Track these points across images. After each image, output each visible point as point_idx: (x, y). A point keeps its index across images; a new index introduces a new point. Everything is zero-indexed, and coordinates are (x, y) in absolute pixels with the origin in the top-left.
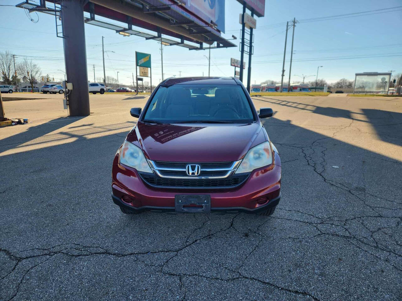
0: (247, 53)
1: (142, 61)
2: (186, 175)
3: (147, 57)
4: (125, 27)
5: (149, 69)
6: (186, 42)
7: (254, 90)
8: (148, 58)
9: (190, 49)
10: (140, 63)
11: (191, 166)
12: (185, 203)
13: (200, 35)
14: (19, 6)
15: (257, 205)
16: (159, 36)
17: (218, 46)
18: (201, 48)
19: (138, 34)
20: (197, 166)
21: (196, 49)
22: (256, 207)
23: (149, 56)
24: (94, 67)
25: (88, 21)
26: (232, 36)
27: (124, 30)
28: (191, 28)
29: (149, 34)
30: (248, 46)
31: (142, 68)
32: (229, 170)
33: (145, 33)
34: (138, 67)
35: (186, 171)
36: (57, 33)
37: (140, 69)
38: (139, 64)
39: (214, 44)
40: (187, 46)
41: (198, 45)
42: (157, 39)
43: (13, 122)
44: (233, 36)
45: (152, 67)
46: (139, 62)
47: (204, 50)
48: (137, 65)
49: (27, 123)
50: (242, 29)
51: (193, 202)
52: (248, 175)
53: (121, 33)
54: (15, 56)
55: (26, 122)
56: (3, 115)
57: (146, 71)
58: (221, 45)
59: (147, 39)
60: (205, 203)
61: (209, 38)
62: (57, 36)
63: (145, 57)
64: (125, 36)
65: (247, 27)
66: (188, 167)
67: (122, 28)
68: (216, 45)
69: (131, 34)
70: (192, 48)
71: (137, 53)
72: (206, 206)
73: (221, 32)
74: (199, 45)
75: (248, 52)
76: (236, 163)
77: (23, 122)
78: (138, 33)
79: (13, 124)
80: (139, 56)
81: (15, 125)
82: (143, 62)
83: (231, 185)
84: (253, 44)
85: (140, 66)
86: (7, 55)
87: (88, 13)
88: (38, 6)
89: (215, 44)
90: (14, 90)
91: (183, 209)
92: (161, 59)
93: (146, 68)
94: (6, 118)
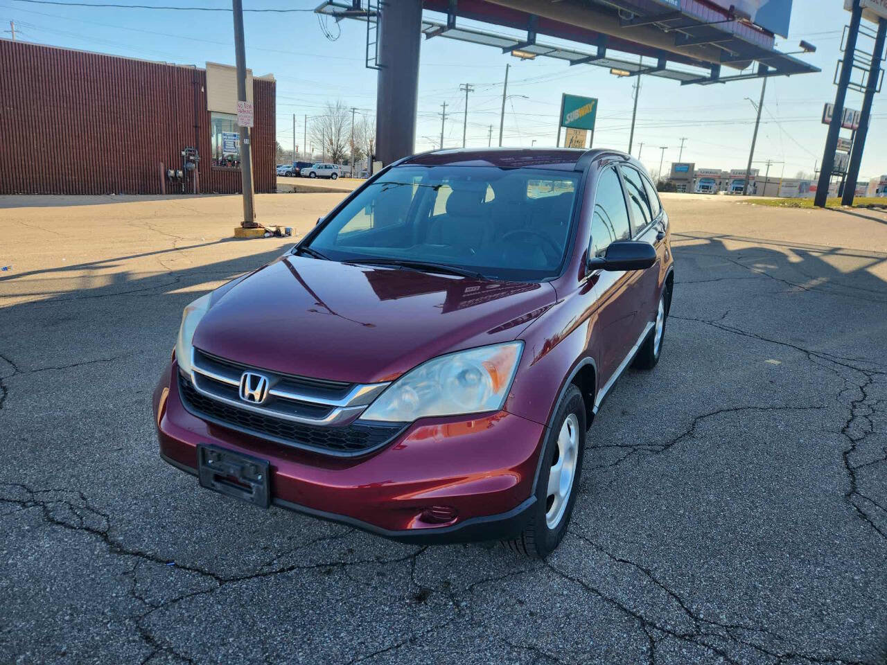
0: (859, 88)
1: (576, 115)
2: (237, 398)
3: (587, 106)
4: (520, 39)
5: (589, 133)
6: (671, 65)
7: (884, 192)
8: (591, 108)
9: (684, 83)
10: (569, 120)
11: (252, 376)
12: (219, 470)
13: (704, 45)
14: (319, 11)
15: (414, 524)
16: (601, 55)
17: (763, 72)
18: (715, 78)
19: (552, 52)
20: (263, 378)
21: (701, 80)
22: (408, 528)
23: (593, 103)
24: (491, 131)
25: (443, 32)
26: (799, 43)
27: (520, 45)
28: (677, 30)
29: (576, 50)
30: (866, 70)
31: (572, 131)
32: (337, 407)
33: (567, 51)
34: (564, 130)
35: (239, 387)
36: (367, 60)
37: (567, 133)
38: (567, 123)
39: (751, 67)
40: (673, 75)
41: (706, 72)
42: (596, 62)
43: (267, 231)
44: (803, 44)
45: (595, 130)
46: (568, 118)
47: (724, 82)
48: (562, 124)
49: (290, 235)
50: (849, 24)
51: (232, 472)
52: (396, 430)
53: (515, 53)
54: (355, 111)
55: (288, 233)
56: (252, 218)
57: (579, 138)
58: (771, 69)
59: (573, 62)
60: (256, 481)
61: (732, 53)
62: (367, 67)
63: (583, 106)
64: (523, 58)
65: (868, 17)
66: (246, 376)
67: (514, 40)
68: (756, 71)
69: (538, 55)
70: (687, 80)
71: (565, 98)
72: (258, 489)
73: (775, 35)
74: (710, 71)
75: (862, 86)
76: (363, 390)
77: (283, 232)
78: (552, 50)
79: (267, 235)
80: (570, 103)
81: (270, 237)
82: (577, 118)
83: (341, 447)
84: (883, 65)
85: (568, 127)
86: (338, 108)
87: (443, 14)
88: (349, 8)
89: (754, 66)
90: (339, 174)
91: (213, 482)
92: (633, 110)
93: (582, 132)
94: (257, 224)
